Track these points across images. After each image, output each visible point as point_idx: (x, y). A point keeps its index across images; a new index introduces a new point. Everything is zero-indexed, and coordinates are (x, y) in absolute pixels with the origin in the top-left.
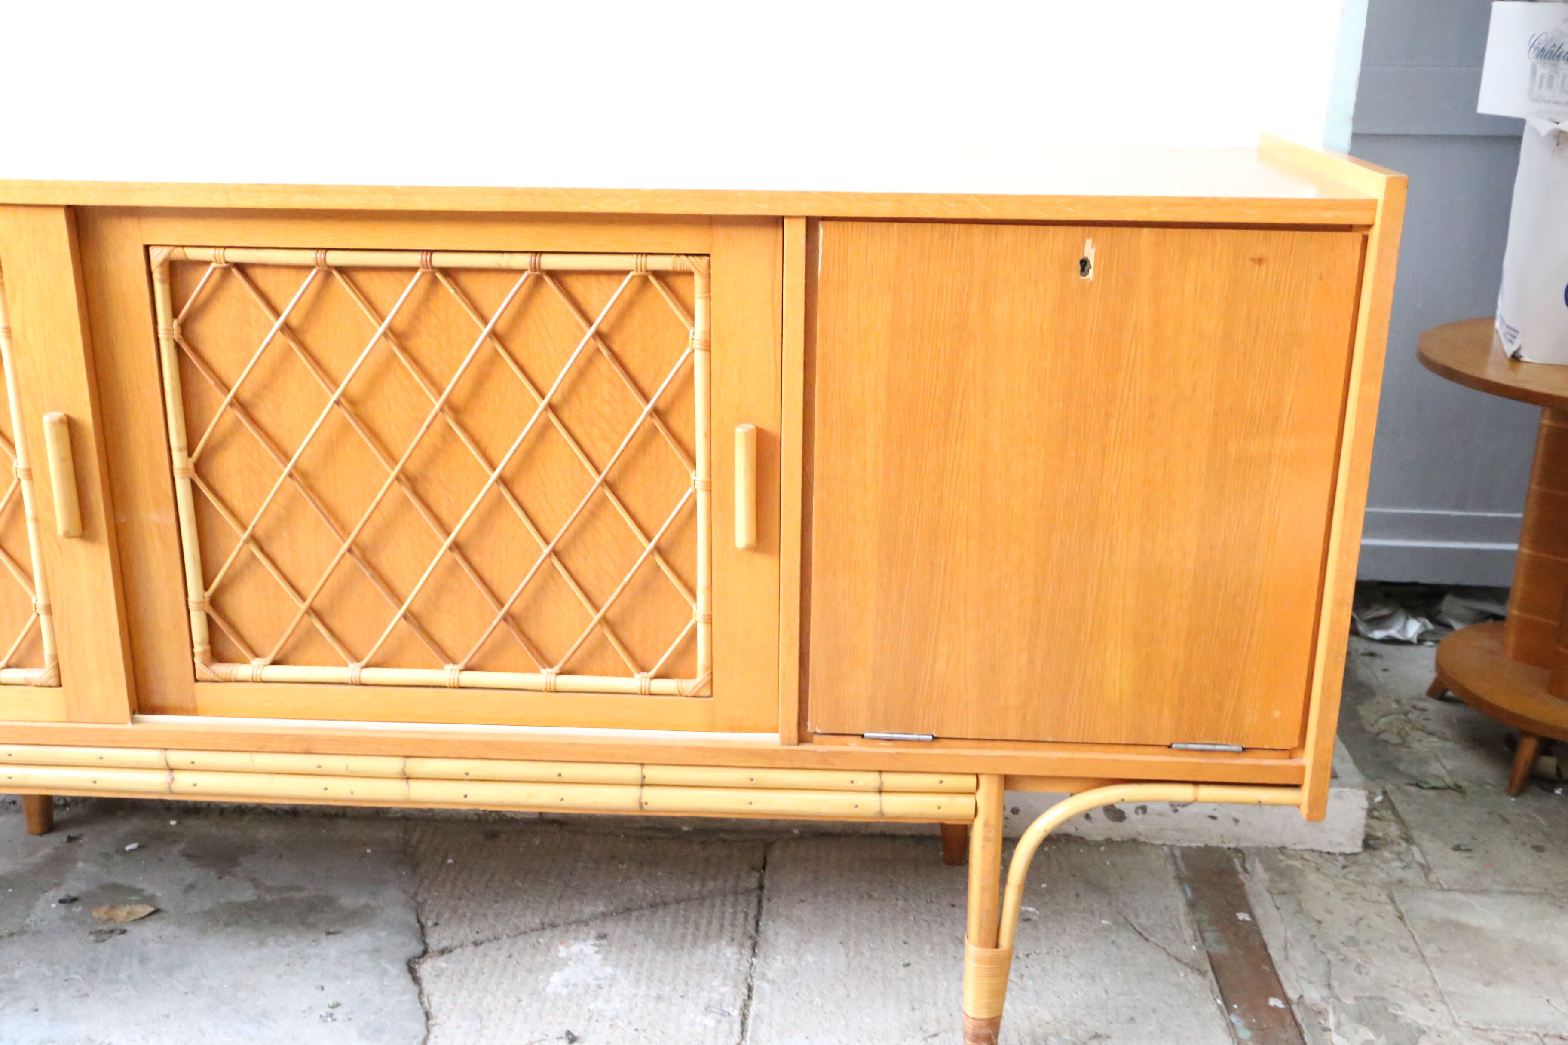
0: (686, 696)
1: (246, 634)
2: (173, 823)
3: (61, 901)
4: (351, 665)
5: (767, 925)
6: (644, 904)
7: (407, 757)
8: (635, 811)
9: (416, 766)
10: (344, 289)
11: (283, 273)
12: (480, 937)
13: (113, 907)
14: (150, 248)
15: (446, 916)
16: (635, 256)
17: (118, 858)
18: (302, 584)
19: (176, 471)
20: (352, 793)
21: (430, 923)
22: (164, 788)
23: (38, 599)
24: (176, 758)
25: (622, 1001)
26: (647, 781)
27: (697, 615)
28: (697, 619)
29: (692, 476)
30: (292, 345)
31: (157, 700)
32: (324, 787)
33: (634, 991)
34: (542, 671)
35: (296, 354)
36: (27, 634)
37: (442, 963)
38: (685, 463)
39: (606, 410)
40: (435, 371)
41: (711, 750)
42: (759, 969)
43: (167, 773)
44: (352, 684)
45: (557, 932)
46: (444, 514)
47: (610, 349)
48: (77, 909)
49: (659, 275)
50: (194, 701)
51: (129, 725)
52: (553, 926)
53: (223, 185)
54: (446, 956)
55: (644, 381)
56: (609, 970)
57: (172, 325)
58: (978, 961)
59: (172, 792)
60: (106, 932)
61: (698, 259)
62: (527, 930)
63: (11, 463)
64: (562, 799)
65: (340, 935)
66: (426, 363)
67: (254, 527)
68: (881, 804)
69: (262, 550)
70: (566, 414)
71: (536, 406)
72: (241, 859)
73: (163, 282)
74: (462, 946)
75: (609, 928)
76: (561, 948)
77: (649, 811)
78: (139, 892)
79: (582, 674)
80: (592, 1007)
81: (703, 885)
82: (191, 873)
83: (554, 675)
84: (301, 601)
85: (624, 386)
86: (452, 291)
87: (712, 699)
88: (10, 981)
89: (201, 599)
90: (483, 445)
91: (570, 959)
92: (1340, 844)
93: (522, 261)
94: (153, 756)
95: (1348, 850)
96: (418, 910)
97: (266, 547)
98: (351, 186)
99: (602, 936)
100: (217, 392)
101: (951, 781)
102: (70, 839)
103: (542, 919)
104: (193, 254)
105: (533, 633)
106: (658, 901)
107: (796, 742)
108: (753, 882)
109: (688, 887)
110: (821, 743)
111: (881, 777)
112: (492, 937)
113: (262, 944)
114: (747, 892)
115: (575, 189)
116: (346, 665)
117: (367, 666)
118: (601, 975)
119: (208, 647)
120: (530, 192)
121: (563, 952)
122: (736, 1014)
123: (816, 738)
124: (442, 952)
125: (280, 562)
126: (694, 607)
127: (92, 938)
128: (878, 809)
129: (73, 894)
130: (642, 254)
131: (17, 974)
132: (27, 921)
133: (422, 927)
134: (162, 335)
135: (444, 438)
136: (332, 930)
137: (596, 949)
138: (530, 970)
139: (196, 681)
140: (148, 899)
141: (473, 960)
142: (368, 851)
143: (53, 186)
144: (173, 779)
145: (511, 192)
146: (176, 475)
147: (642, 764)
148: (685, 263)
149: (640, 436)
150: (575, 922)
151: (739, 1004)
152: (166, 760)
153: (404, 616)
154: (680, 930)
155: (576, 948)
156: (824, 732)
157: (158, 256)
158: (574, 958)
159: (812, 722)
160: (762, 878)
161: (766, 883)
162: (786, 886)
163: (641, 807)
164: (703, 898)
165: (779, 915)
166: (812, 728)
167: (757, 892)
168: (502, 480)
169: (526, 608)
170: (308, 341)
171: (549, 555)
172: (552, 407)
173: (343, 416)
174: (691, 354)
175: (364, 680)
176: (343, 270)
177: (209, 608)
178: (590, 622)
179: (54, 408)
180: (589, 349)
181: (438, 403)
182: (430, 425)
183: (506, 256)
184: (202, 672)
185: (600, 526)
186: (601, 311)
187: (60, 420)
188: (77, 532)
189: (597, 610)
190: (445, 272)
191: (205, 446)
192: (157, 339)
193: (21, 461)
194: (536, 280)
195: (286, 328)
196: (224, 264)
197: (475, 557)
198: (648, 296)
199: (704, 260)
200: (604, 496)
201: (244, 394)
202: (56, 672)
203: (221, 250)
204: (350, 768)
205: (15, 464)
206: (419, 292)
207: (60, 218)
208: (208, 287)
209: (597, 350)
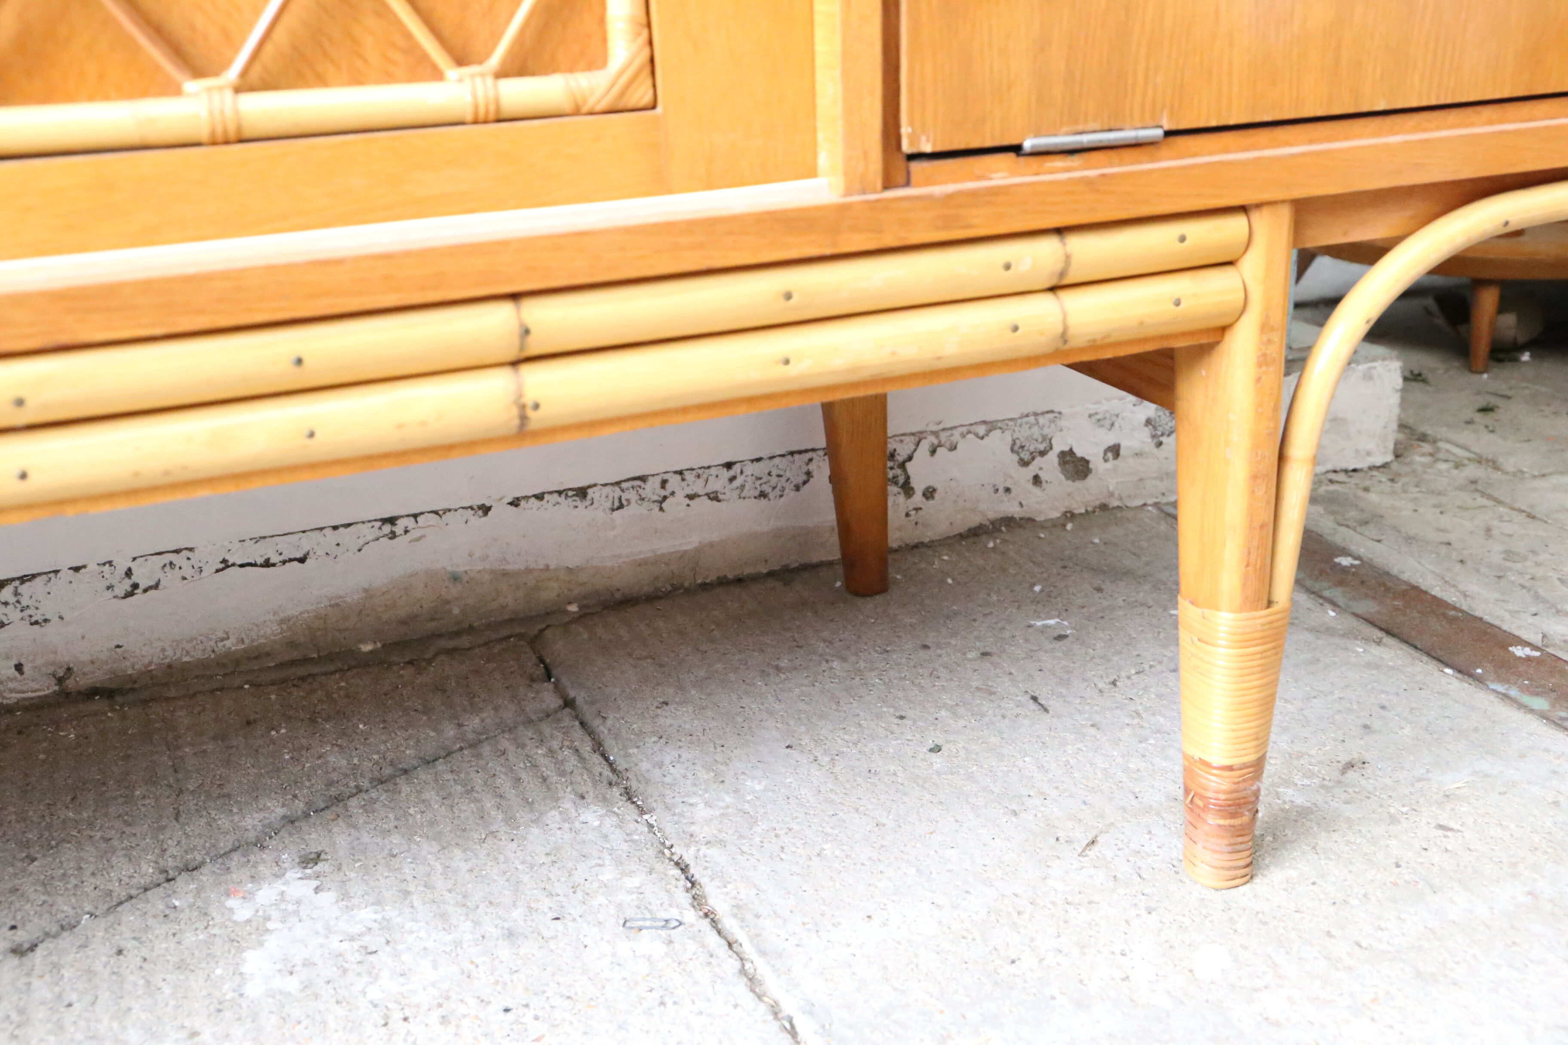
0: (591, 112)
5: (627, 756)
6: (364, 783)
12: (22, 936)
25: (435, 965)
26: (533, 348)
33: (449, 938)
42: (669, 829)
45: (205, 876)
52: (191, 869)
56: (367, 915)
62: (133, 892)
64: (313, 438)
68: (1065, 315)
75: (315, 840)
76: (231, 903)
80: (374, 993)
81: (458, 725)
83: (232, 93)
87: (658, 109)
91: (267, 918)
99: (311, 860)
101: (1200, 235)
103: (156, 862)
106: (388, 771)
108: (552, 701)
109: (432, 734)
110: (928, 182)
111: (1064, 244)
112: (55, 928)
114: (549, 716)
118: (357, 929)
121: (241, 911)
122: (691, 916)
123: (916, 169)
128: (1059, 329)
137: (315, 883)
138: (181, 966)
141: (29, 984)
147: (515, 296)
150: (235, 849)
151: (684, 899)
154: (467, 808)
155: (266, 894)
156: (939, 148)
158: (275, 914)
159: (911, 124)
160: (558, 689)
161: (572, 693)
162: (617, 691)
163: (523, 418)
164: (474, 745)
165: (640, 734)
166: (911, 143)
167: (567, 710)
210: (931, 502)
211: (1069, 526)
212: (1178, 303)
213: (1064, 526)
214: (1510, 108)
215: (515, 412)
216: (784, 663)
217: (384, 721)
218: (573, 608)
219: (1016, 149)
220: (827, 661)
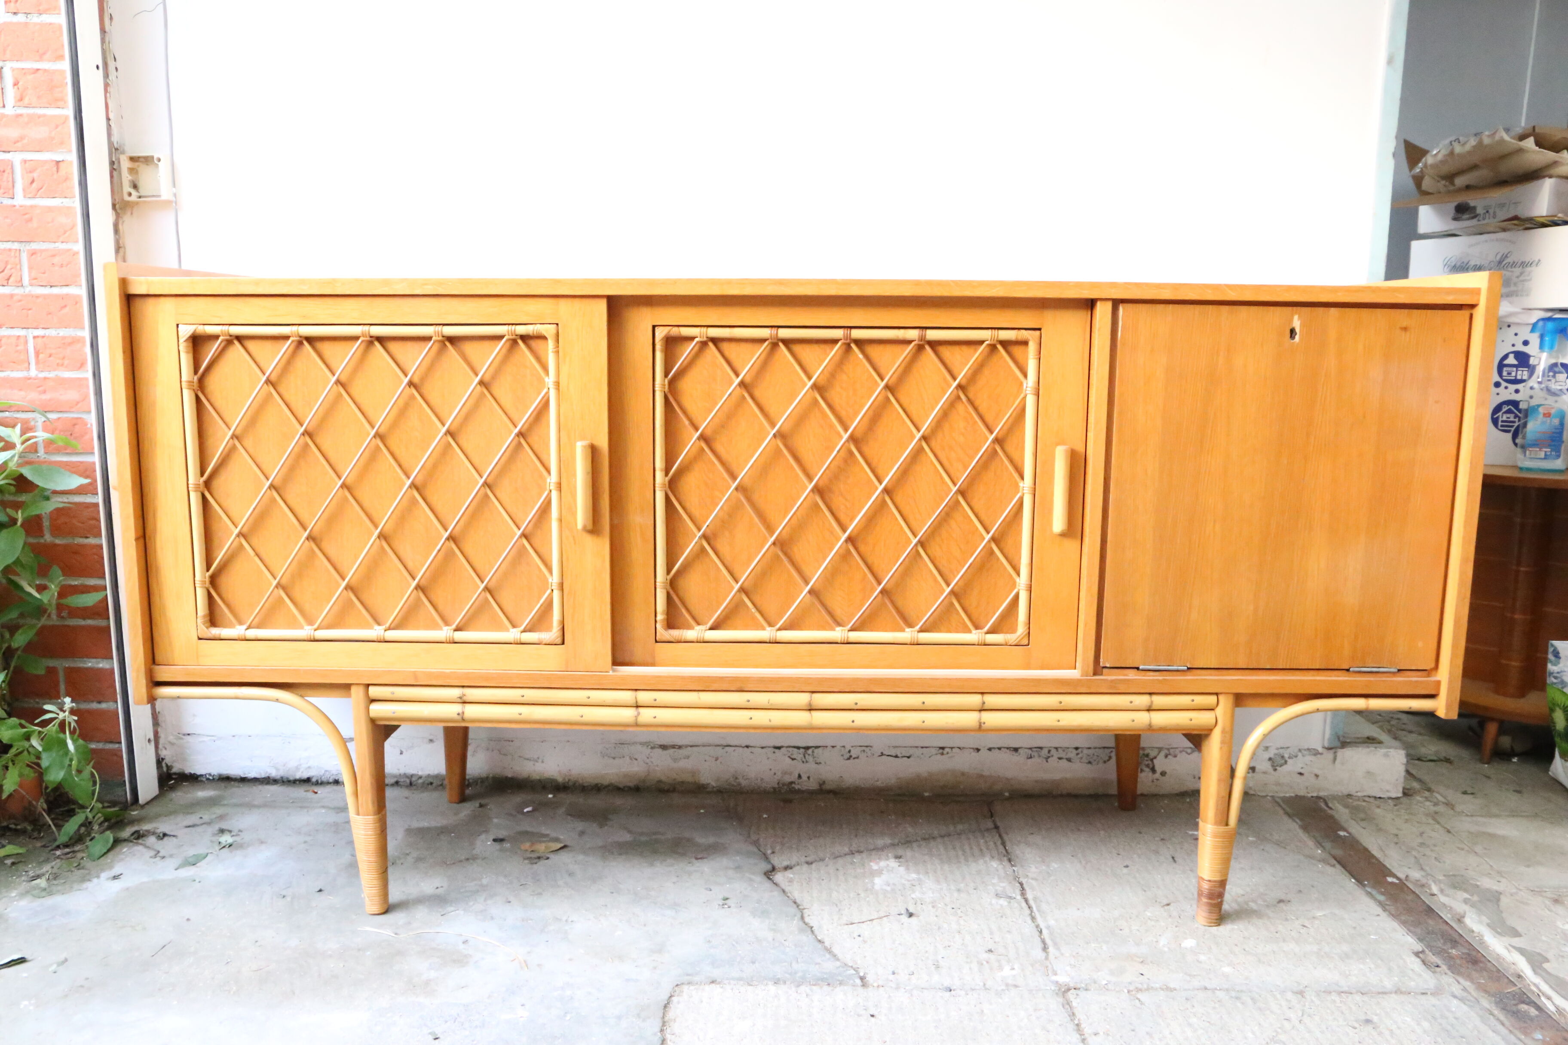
0: (1010, 645)
1: (692, 608)
2: (550, 796)
3: (495, 840)
4: (769, 629)
5: (1013, 848)
6: (919, 839)
7: (813, 693)
9: (819, 700)
10: (785, 356)
11: (743, 345)
12: (809, 860)
13: (533, 844)
14: (656, 328)
15: (778, 848)
16: (990, 330)
17: (521, 816)
18: (736, 568)
19: (657, 485)
20: (770, 721)
21: (769, 852)
22: (632, 720)
23: (555, 579)
24: (643, 697)
25: (933, 893)
26: (985, 707)
27: (1020, 585)
28: (1020, 588)
29: (1021, 484)
30: (746, 395)
31: (627, 657)
32: (750, 718)
33: (939, 887)
34: (907, 630)
35: (748, 402)
36: (541, 605)
37: (789, 874)
38: (1016, 476)
39: (961, 439)
40: (843, 414)
41: (1034, 680)
42: (1020, 872)
43: (634, 709)
44: (770, 643)
45: (864, 855)
46: (842, 517)
47: (966, 396)
48: (507, 845)
49: (1005, 344)
50: (654, 657)
51: (611, 673)
52: (859, 852)
53: (719, 279)
54: (789, 871)
55: (989, 418)
56: (914, 876)
57: (664, 382)
58: (1215, 836)
59: (636, 724)
60: (536, 858)
61: (1033, 332)
62: (842, 855)
63: (545, 480)
64: (923, 723)
65: (705, 860)
66: (837, 407)
67: (707, 526)
68: (1151, 719)
69: (709, 544)
70: (933, 443)
71: (913, 437)
72: (610, 816)
73: (662, 351)
74: (798, 865)
75: (900, 852)
76: (872, 864)
78: (547, 835)
79: (933, 631)
80: (913, 896)
81: (955, 827)
82: (580, 825)
83: (917, 632)
84: (735, 582)
85: (976, 422)
86: (861, 356)
87: (1029, 646)
88: (482, 886)
89: (665, 580)
90: (874, 465)
91: (882, 870)
92: (1388, 791)
93: (913, 334)
94: (627, 696)
95: (1394, 795)
96: (756, 843)
97: (712, 543)
99: (898, 857)
100: (691, 429)
101: (1200, 700)
102: (481, 806)
103: (849, 848)
104: (685, 332)
105: (900, 603)
106: (927, 836)
107: (1092, 674)
108: (990, 825)
109: (945, 828)
110: (1108, 675)
111: (1151, 698)
112: (818, 859)
113: (652, 865)
114: (988, 830)
116: (764, 629)
117: (779, 629)
118: (910, 879)
119: (666, 616)
120: (929, 283)
121: (874, 866)
122: (1019, 897)
123: (1105, 671)
124: (786, 868)
125: (721, 554)
126: (1017, 580)
127: (526, 861)
128: (1148, 723)
129: (501, 837)
130: (995, 328)
131: (485, 881)
132: (474, 852)
133: (764, 854)
134: (657, 388)
135: (845, 461)
136: (699, 857)
137: (898, 864)
138: (856, 877)
139: (656, 642)
140: (557, 840)
141: (811, 872)
142: (702, 811)
143: (603, 282)
144: (639, 714)
145: (917, 283)
146: (657, 489)
147: (982, 694)
148: (1024, 335)
149: (984, 458)
150: (874, 849)
151: (1018, 892)
152: (636, 699)
153: (810, 592)
154: (952, 853)
155: (883, 864)
156: (1112, 666)
157: (660, 333)
158: (885, 870)
159: (1103, 658)
160: (994, 822)
161: (999, 824)
162: (1015, 826)
163: (980, 726)
164: (959, 834)
165: (1019, 842)
166: (1103, 664)
167: (995, 830)
168: (886, 491)
169: (897, 585)
170: (757, 393)
171: (916, 545)
172: (924, 438)
173: (778, 446)
174: (1025, 398)
175: (778, 639)
176: (787, 342)
177: (669, 587)
178: (942, 594)
179: (583, 438)
180: (953, 397)
181: (846, 436)
182: (838, 451)
183: (902, 331)
184: (662, 634)
185: (953, 523)
186: (962, 370)
187: (589, 445)
188: (590, 527)
189: (948, 585)
190: (859, 343)
191: (678, 468)
192: (654, 391)
193: (553, 478)
194: (920, 348)
195: (742, 384)
196: (705, 339)
197: (862, 548)
198: (995, 359)
199: (1038, 332)
200: (958, 502)
201: (709, 432)
202: (562, 633)
203: (705, 328)
204: (771, 702)
205: (548, 480)
206: (838, 358)
207: (603, 305)
208: (690, 356)
209: (959, 398)
210: (1164, 777)
212: (1191, 720)
214: (1321, 672)
215: (978, 724)
216: (1082, 828)
217: (929, 821)
218: (1007, 794)
219: (1138, 668)
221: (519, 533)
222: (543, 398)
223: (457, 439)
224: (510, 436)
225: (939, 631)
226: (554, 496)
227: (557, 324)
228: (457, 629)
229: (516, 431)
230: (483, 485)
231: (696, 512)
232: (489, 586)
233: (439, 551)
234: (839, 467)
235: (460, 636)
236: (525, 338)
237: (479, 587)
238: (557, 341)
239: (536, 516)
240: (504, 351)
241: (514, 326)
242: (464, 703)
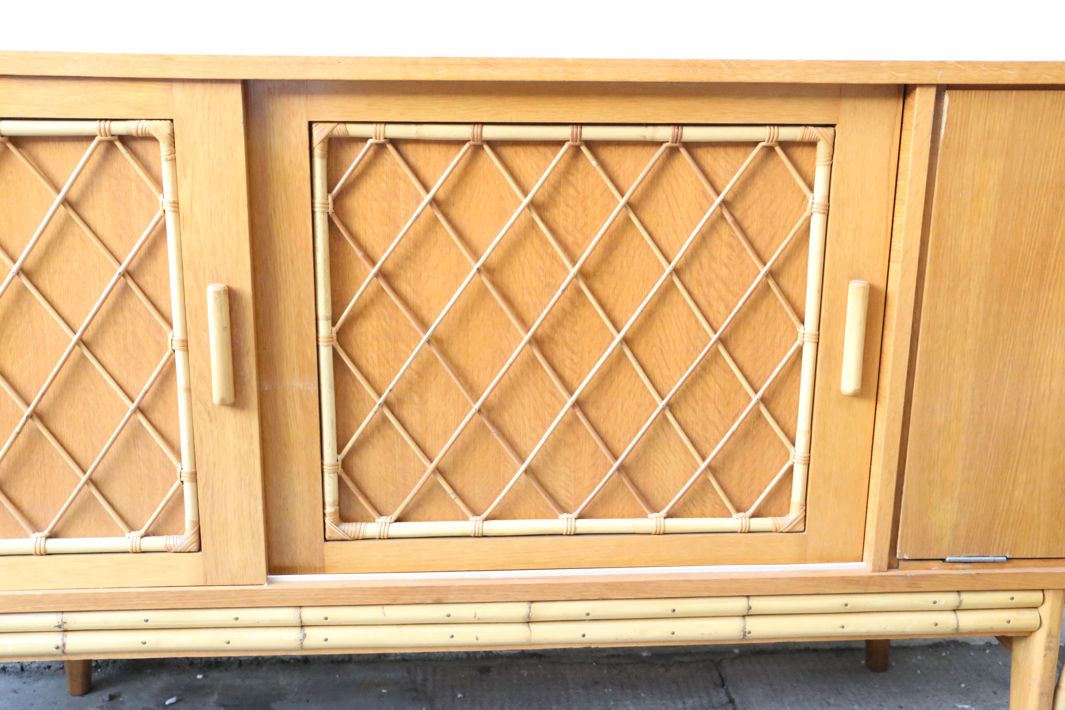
0: (781, 532)
1: (371, 494)
2: (199, 677)
4: (472, 518)
7: (532, 602)
8: (739, 640)
9: (540, 610)
10: (492, 162)
11: (434, 148)
14: (314, 125)
16: (768, 128)
18: (429, 443)
19: (321, 339)
20: (477, 639)
22: (296, 644)
23: (185, 466)
24: (310, 615)
26: (751, 612)
27: (795, 457)
28: (795, 461)
29: (801, 330)
30: (440, 217)
31: (287, 562)
32: (450, 635)
34: (650, 515)
35: (442, 226)
36: (168, 501)
38: (794, 319)
39: (724, 272)
40: (570, 240)
41: (813, 579)
43: (298, 630)
44: (475, 537)
46: (567, 373)
47: (732, 215)
49: (786, 145)
50: (322, 559)
51: (266, 586)
53: (401, 58)
55: (760, 244)
57: (328, 199)
59: (302, 649)
61: (825, 129)
63: (164, 335)
64: (673, 633)
66: (562, 232)
67: (390, 390)
68: (958, 621)
69: (393, 412)
70: (687, 278)
71: (662, 270)
73: (322, 158)
77: (754, 639)
79: (682, 517)
83: (662, 519)
84: (428, 461)
85: (743, 249)
86: (594, 163)
87: (805, 533)
89: (335, 462)
90: (609, 307)
93: (665, 133)
94: (289, 615)
97: (396, 412)
98: (524, 59)
100: (366, 263)
101: (1020, 597)
104: (355, 130)
105: (640, 481)
107: (886, 569)
108: (724, 698)
110: (906, 569)
111: (960, 596)
114: (723, 706)
115: (733, 60)
116: (466, 519)
117: (487, 519)
119: (337, 508)
123: (902, 564)
125: (408, 426)
126: (791, 449)
128: (955, 627)
130: (774, 125)
134: (318, 208)
135: (572, 302)
139: (326, 540)
142: (384, 691)
143: (235, 60)
144: (305, 636)
145: (675, 64)
146: (321, 344)
147: (748, 596)
148: (812, 133)
149: (753, 296)
152: (300, 617)
153: (526, 471)
156: (911, 558)
157: (320, 133)
159: (901, 549)
160: (728, 693)
161: (734, 696)
162: (754, 699)
163: (744, 636)
166: (900, 556)
167: (731, 705)
168: (626, 340)
169: (638, 459)
170: (454, 213)
171: (663, 409)
172: (676, 271)
173: (483, 283)
174: (809, 219)
175: (486, 532)
176: (494, 144)
177: (340, 470)
178: (696, 470)
179: (217, 280)
180: (714, 217)
181: (573, 271)
182: (563, 291)
183: (651, 129)
184: (332, 531)
185: (710, 379)
186: (728, 182)
187: (225, 291)
188: (231, 400)
189: (704, 459)
190: (592, 145)
191: (348, 315)
192: (313, 213)
193: (177, 333)
194: (673, 151)
195: (434, 201)
196: (382, 140)
197: (593, 413)
198: (772, 164)
199: (831, 130)
200: (718, 353)
201: (390, 266)
202: (197, 537)
203: (383, 126)
204: (478, 616)
205: (170, 337)
206: (562, 165)
207: (236, 93)
208: (363, 163)
209: (722, 217)
211: (988, 651)
212: (1009, 622)
213: (985, 650)
215: (742, 633)
216: (832, 701)
217: (652, 694)
218: (736, 651)
219: (943, 560)
220: (852, 705)
221: (132, 407)
222: (157, 224)
223: (35, 280)
224: (113, 276)
225: (691, 515)
226: (179, 357)
227: (172, 120)
228: (53, 535)
229: (121, 269)
230: (77, 343)
231: (374, 371)
232: (94, 477)
233: (18, 434)
234: (564, 310)
235: (54, 545)
236: (125, 139)
237: (80, 480)
238: (173, 144)
239: (156, 383)
240: (96, 157)
241: (108, 122)
242: (66, 631)
